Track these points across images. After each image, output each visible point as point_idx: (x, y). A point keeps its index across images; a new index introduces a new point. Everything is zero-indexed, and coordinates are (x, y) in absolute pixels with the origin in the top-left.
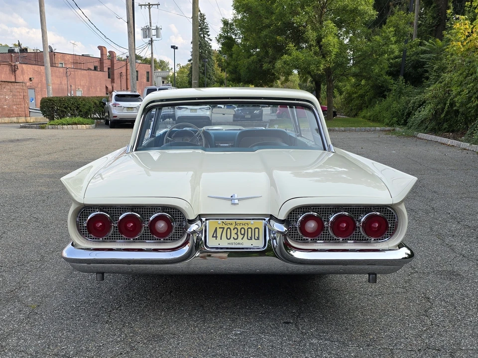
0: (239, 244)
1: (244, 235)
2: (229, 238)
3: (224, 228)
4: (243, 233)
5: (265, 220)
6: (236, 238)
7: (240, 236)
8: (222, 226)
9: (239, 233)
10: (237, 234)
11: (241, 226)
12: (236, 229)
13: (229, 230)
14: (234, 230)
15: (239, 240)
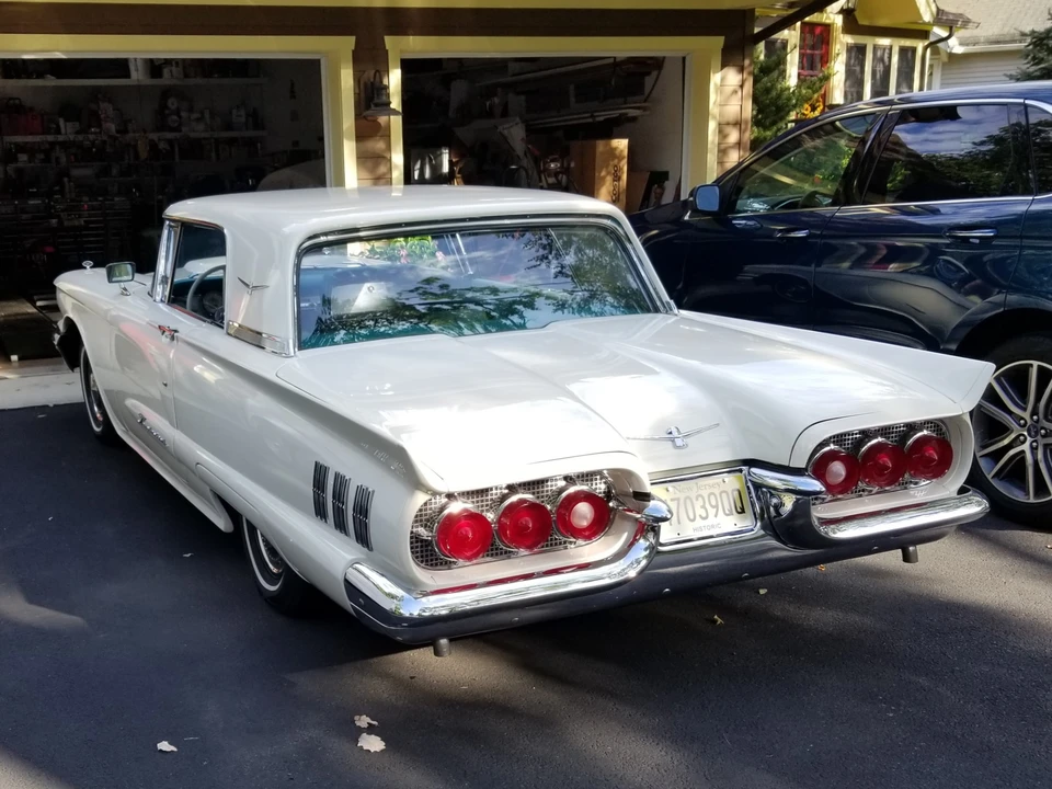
0: (713, 526)
1: (716, 507)
2: (692, 517)
3: (678, 499)
4: (714, 503)
5: (741, 471)
6: (704, 515)
7: (712, 511)
8: (676, 496)
9: (708, 506)
10: (703, 507)
11: (709, 491)
12: (700, 499)
13: (688, 502)
14: (697, 499)
15: (711, 520)
